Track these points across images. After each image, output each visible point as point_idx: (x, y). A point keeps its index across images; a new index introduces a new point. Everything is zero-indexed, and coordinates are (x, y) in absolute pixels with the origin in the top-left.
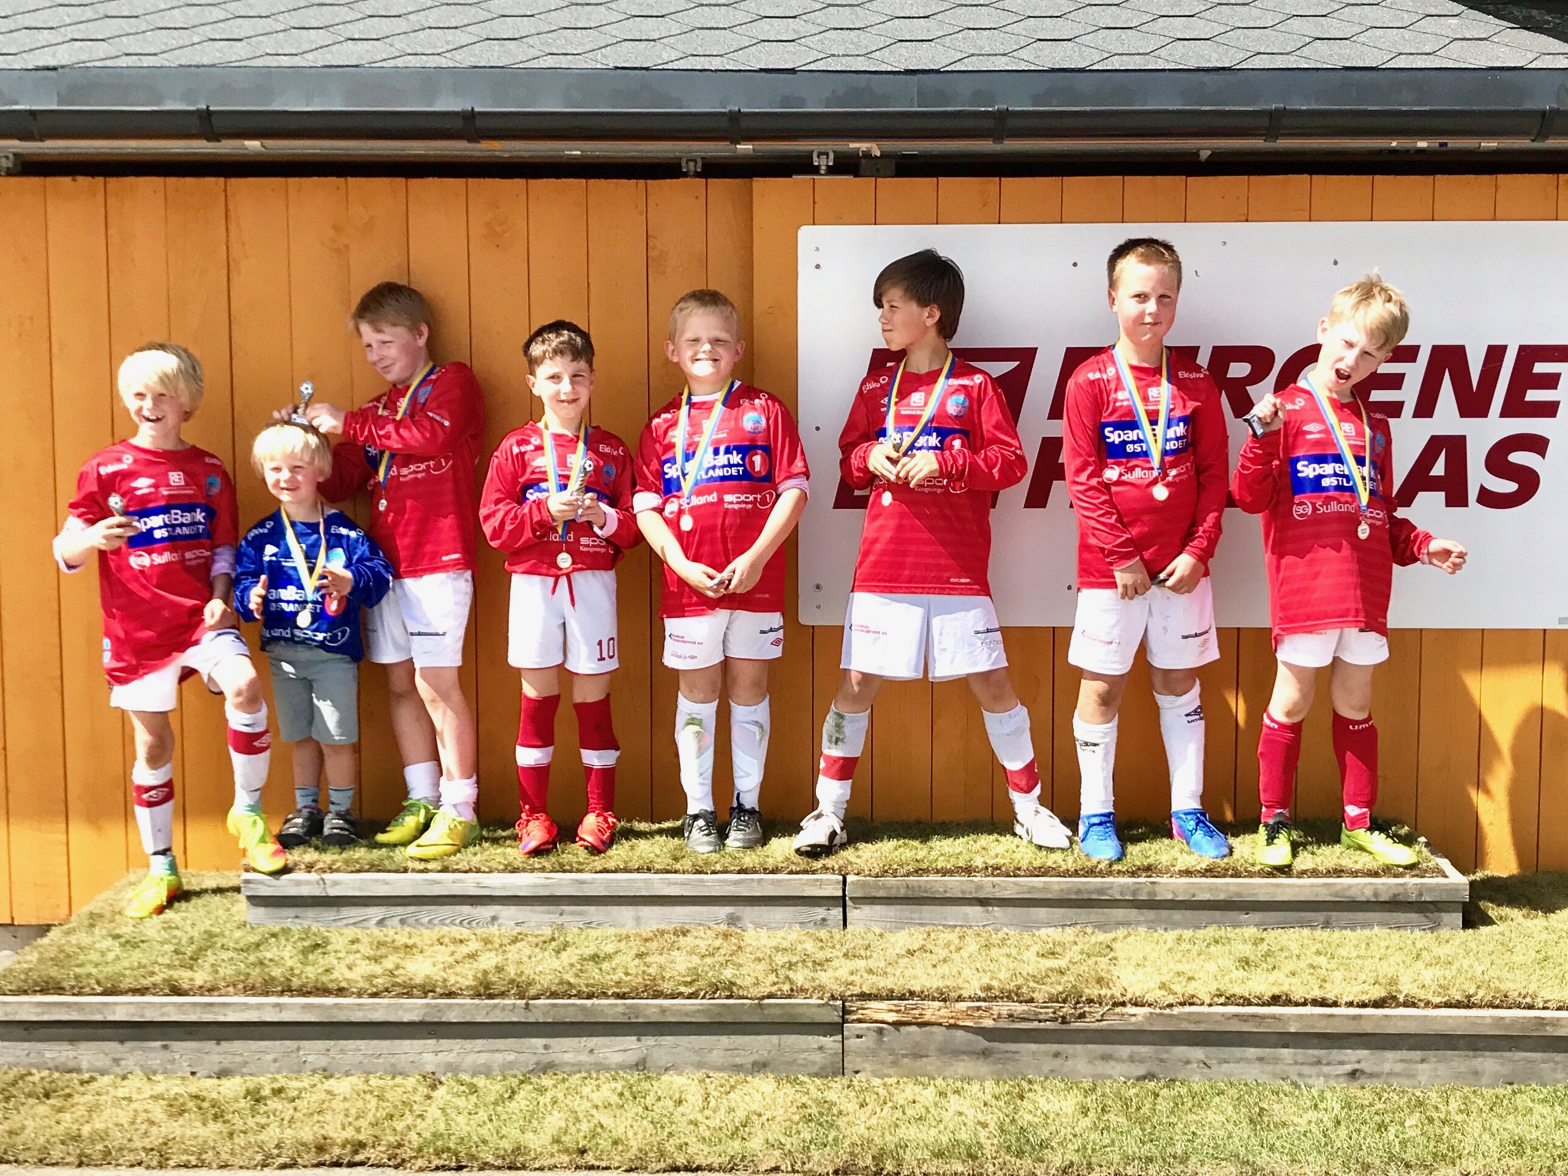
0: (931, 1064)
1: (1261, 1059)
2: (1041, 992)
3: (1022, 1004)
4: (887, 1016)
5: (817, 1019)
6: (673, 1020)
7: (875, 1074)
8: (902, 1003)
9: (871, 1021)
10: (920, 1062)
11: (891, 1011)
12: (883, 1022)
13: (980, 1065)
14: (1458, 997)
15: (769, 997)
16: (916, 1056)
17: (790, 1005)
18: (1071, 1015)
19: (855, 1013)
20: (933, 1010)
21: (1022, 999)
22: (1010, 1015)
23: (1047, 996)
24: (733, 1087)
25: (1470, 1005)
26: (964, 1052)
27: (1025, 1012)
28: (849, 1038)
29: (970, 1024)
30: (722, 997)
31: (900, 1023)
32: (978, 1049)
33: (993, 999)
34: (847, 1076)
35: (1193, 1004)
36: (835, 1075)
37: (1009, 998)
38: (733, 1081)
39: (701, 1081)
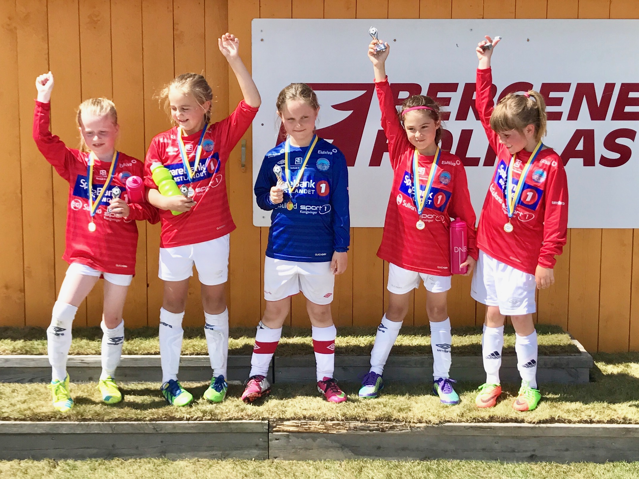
0: (314, 452)
1: (484, 450)
2: (371, 415)
3: (361, 422)
4: (292, 429)
5: (255, 430)
6: (180, 431)
7: (285, 459)
8: (300, 422)
9: (284, 431)
10: (308, 452)
11: (294, 426)
12: (289, 432)
13: (340, 454)
14: (585, 418)
15: (230, 419)
16: (307, 449)
17: (241, 423)
18: (387, 427)
19: (275, 427)
20: (316, 426)
21: (362, 419)
22: (355, 428)
23: (374, 417)
24: (211, 466)
25: (591, 422)
26: (331, 447)
27: (362, 426)
28: (271, 440)
29: (335, 432)
30: (206, 420)
31: (299, 432)
32: (338, 445)
33: (347, 419)
34: (271, 460)
35: (449, 422)
36: (264, 459)
37: (355, 419)
38: (211, 463)
39: (194, 463)
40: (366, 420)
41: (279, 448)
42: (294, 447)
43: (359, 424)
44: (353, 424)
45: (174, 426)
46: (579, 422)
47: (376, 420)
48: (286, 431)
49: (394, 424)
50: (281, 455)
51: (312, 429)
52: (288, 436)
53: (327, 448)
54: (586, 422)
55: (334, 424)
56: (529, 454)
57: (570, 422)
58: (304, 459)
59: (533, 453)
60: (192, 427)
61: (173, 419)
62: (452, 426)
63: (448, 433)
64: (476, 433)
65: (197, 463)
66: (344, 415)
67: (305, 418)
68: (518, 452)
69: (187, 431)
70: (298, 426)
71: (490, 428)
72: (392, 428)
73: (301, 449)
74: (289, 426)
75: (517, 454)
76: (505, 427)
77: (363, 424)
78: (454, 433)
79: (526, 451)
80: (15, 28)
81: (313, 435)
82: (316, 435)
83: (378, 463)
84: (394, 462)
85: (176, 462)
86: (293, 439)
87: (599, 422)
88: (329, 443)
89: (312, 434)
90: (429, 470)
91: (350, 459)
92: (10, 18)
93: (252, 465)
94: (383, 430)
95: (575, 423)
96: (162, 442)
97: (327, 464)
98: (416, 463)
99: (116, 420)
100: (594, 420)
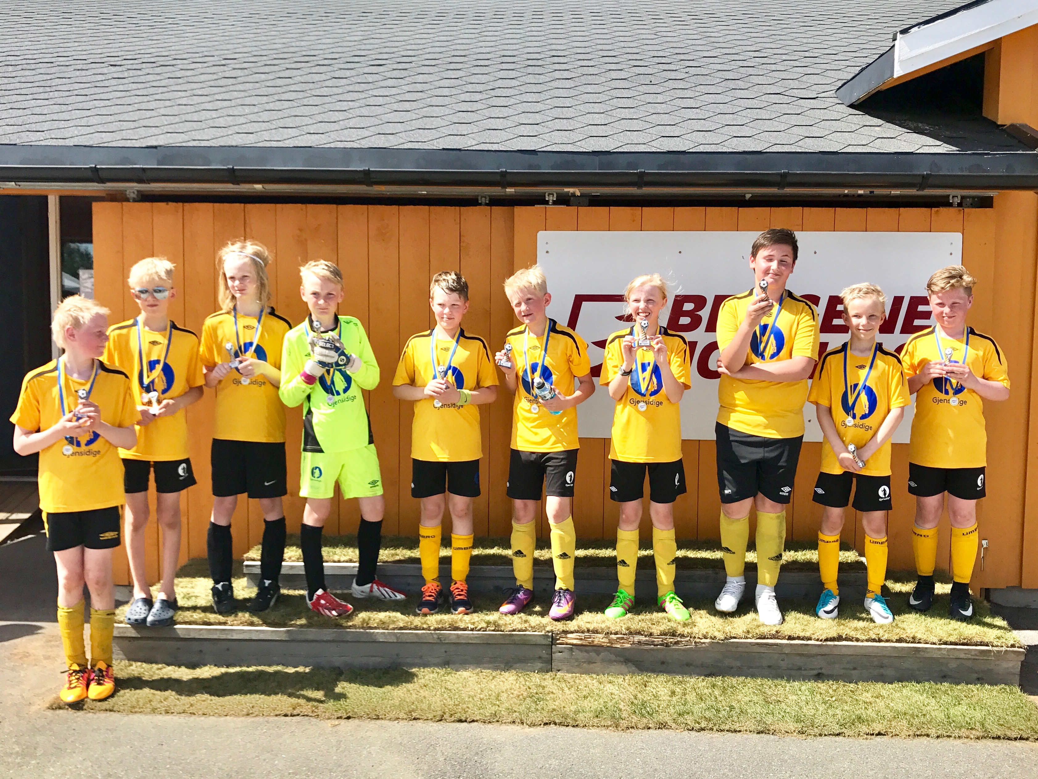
0: (597, 666)
1: (769, 667)
2: (656, 630)
3: (646, 636)
4: (575, 642)
5: (539, 642)
6: (464, 642)
7: (568, 672)
8: (583, 635)
9: (567, 644)
10: (592, 666)
11: (577, 639)
12: (573, 645)
13: (623, 668)
14: (874, 636)
15: (514, 630)
16: (590, 662)
17: (525, 635)
18: (671, 642)
19: (559, 639)
20: (599, 639)
21: (646, 633)
22: (639, 642)
23: (659, 632)
24: (494, 677)
25: (880, 641)
26: (615, 661)
27: (647, 641)
28: (555, 653)
29: (618, 646)
30: (489, 630)
31: (582, 645)
32: (622, 659)
33: (631, 633)
34: (554, 673)
35: (735, 638)
36: (547, 672)
37: (639, 633)
38: (494, 674)
39: (477, 674)
40: (651, 634)
41: (562, 661)
42: (577, 660)
43: (643, 638)
44: (637, 638)
45: (458, 636)
46: (867, 640)
47: (661, 635)
48: (570, 644)
49: (679, 639)
50: (564, 668)
51: (595, 643)
52: (571, 649)
53: (611, 662)
54: (874, 640)
55: (618, 638)
56: (816, 672)
57: (857, 640)
58: (587, 672)
59: (820, 671)
60: (476, 637)
61: (457, 629)
62: (738, 642)
63: (734, 649)
64: (762, 650)
65: (480, 674)
66: (628, 629)
67: (588, 631)
68: (805, 670)
69: (470, 642)
70: (581, 639)
71: (777, 645)
72: (677, 643)
73: (585, 662)
74: (573, 639)
75: (803, 672)
76: (791, 645)
77: (647, 638)
78: (740, 649)
79: (813, 669)
80: (306, 240)
81: (598, 648)
82: (600, 649)
83: (662, 678)
84: (679, 678)
85: (460, 673)
86: (576, 653)
87: (887, 641)
88: (613, 657)
89: (595, 648)
90: (714, 686)
91: (633, 673)
92: (300, 230)
93: (536, 678)
94: (667, 645)
95: (862, 641)
96: (446, 652)
97: (610, 678)
98: (700, 679)
99: (401, 628)
100: (883, 638)
